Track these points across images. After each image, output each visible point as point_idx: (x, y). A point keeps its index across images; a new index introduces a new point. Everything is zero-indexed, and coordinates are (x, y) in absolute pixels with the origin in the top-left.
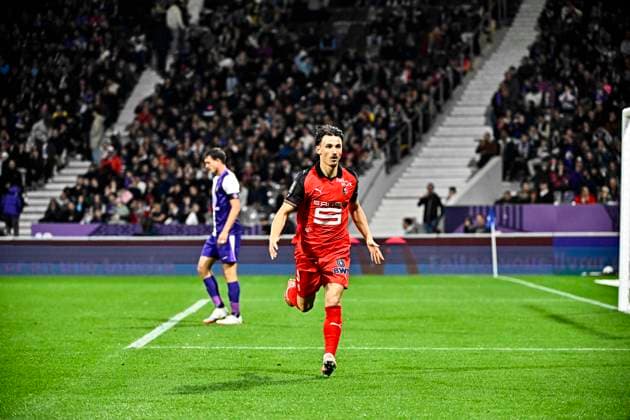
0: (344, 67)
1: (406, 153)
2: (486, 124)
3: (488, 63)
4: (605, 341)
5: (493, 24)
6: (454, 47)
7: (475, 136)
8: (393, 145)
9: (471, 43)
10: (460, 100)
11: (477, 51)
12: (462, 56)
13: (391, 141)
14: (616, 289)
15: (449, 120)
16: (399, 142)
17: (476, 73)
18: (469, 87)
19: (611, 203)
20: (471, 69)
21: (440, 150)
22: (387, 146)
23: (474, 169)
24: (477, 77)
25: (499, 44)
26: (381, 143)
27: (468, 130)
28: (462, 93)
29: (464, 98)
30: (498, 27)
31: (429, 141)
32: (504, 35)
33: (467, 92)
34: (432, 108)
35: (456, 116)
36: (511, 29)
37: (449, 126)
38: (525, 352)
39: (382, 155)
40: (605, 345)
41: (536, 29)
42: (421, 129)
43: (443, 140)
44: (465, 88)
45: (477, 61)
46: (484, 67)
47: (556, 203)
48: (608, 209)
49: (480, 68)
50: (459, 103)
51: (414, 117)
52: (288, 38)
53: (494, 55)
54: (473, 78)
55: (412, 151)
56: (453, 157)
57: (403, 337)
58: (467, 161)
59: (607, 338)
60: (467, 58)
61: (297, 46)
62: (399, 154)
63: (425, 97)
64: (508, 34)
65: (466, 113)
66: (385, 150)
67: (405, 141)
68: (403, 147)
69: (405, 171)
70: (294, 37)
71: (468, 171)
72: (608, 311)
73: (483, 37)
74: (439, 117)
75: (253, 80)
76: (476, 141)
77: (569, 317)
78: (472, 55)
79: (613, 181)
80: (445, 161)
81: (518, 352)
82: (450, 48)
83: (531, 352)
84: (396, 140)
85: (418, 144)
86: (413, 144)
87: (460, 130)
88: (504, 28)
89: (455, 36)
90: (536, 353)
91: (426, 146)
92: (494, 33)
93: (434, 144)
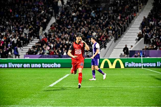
0: (104, 15)
1: (120, 37)
2: (140, 30)
3: (140, 14)
5: (142, 4)
6: (132, 10)
7: (137, 33)
8: (116, 35)
9: (136, 9)
10: (133, 23)
11: (138, 11)
12: (134, 12)
13: (116, 34)
16: (118, 34)
17: (137, 17)
18: (135, 20)
20: (136, 16)
21: (128, 36)
22: (115, 35)
23: (137, 41)
24: (138, 18)
25: (143, 9)
26: (113, 35)
27: (135, 31)
28: (134, 22)
29: (134, 23)
30: (143, 5)
31: (125, 34)
32: (144, 7)
33: (135, 22)
34: (126, 25)
35: (132, 28)
36: (146, 5)
37: (130, 30)
38: (150, 87)
39: (114, 37)
41: (153, 6)
42: (123, 31)
43: (129, 33)
45: (137, 14)
46: (139, 15)
47: (158, 50)
49: (138, 15)
50: (133, 24)
51: (122, 28)
52: (90, 8)
53: (142, 12)
54: (136, 18)
55: (121, 36)
56: (131, 38)
57: (119, 84)
58: (135, 39)
60: (135, 13)
61: (92, 10)
62: (118, 38)
63: (124, 23)
65: (135, 27)
66: (114, 36)
67: (119, 34)
68: (119, 35)
69: (119, 42)
70: (91, 8)
71: (135, 42)
73: (139, 7)
74: (128, 28)
75: (81, 18)
76: (137, 34)
78: (136, 12)
80: (129, 39)
81: (148, 87)
82: (131, 10)
83: (151, 87)
84: (117, 34)
85: (123, 35)
86: (121, 35)
87: (133, 31)
88: (144, 5)
89: (132, 7)
90: (153, 88)
91: (125, 35)
92: (142, 7)
93: (127, 35)
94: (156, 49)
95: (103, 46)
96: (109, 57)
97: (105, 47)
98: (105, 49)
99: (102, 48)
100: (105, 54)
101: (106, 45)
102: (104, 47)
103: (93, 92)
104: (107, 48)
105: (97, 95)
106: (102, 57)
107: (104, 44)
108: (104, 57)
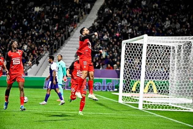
0: (37, 25)
1: (55, 52)
3: (81, 25)
4: (114, 112)
5: (83, 13)
6: (71, 19)
8: (52, 49)
9: (77, 19)
10: (72, 36)
11: (78, 22)
12: (74, 22)
14: (118, 96)
15: (69, 42)
16: (53, 48)
17: (78, 28)
18: (75, 32)
19: (117, 69)
20: (76, 27)
21: (66, 51)
22: (50, 49)
24: (78, 29)
25: (85, 19)
26: (48, 49)
27: (74, 45)
29: (74, 36)
30: (85, 14)
31: (62, 48)
32: (87, 16)
33: (75, 34)
34: (64, 38)
35: (71, 41)
36: (89, 15)
37: (68, 44)
38: (90, 114)
39: (48, 52)
40: (114, 113)
41: (97, 15)
42: (60, 44)
43: (67, 48)
44: (74, 33)
45: (79, 24)
47: (101, 69)
48: (116, 71)
50: (72, 37)
51: (58, 41)
52: (21, 15)
53: (84, 23)
54: (77, 29)
55: (57, 51)
56: (70, 53)
57: (52, 108)
58: (74, 55)
59: (115, 111)
60: (75, 23)
61: (23, 17)
62: (53, 52)
63: (62, 35)
64: (88, 16)
65: (74, 40)
66: (49, 51)
67: (55, 48)
68: (55, 50)
70: (23, 15)
72: (115, 102)
73: (81, 18)
75: (10, 28)
76: (77, 49)
77: (103, 104)
78: (76, 22)
79: (118, 63)
80: (67, 54)
81: (87, 114)
83: (91, 114)
84: (52, 48)
85: (59, 49)
86: (58, 49)
87: (72, 45)
88: (87, 15)
89: (72, 16)
90: (93, 114)
91: (61, 50)
92: (84, 16)
93: (64, 49)
94: (99, 67)
95: (35, 61)
96: (41, 76)
97: (38, 63)
98: (37, 65)
99: (34, 64)
100: (37, 72)
101: (39, 61)
102: (36, 63)
103: (22, 117)
104: (39, 65)
105: (25, 121)
106: (33, 76)
107: (37, 59)
108: (35, 75)
